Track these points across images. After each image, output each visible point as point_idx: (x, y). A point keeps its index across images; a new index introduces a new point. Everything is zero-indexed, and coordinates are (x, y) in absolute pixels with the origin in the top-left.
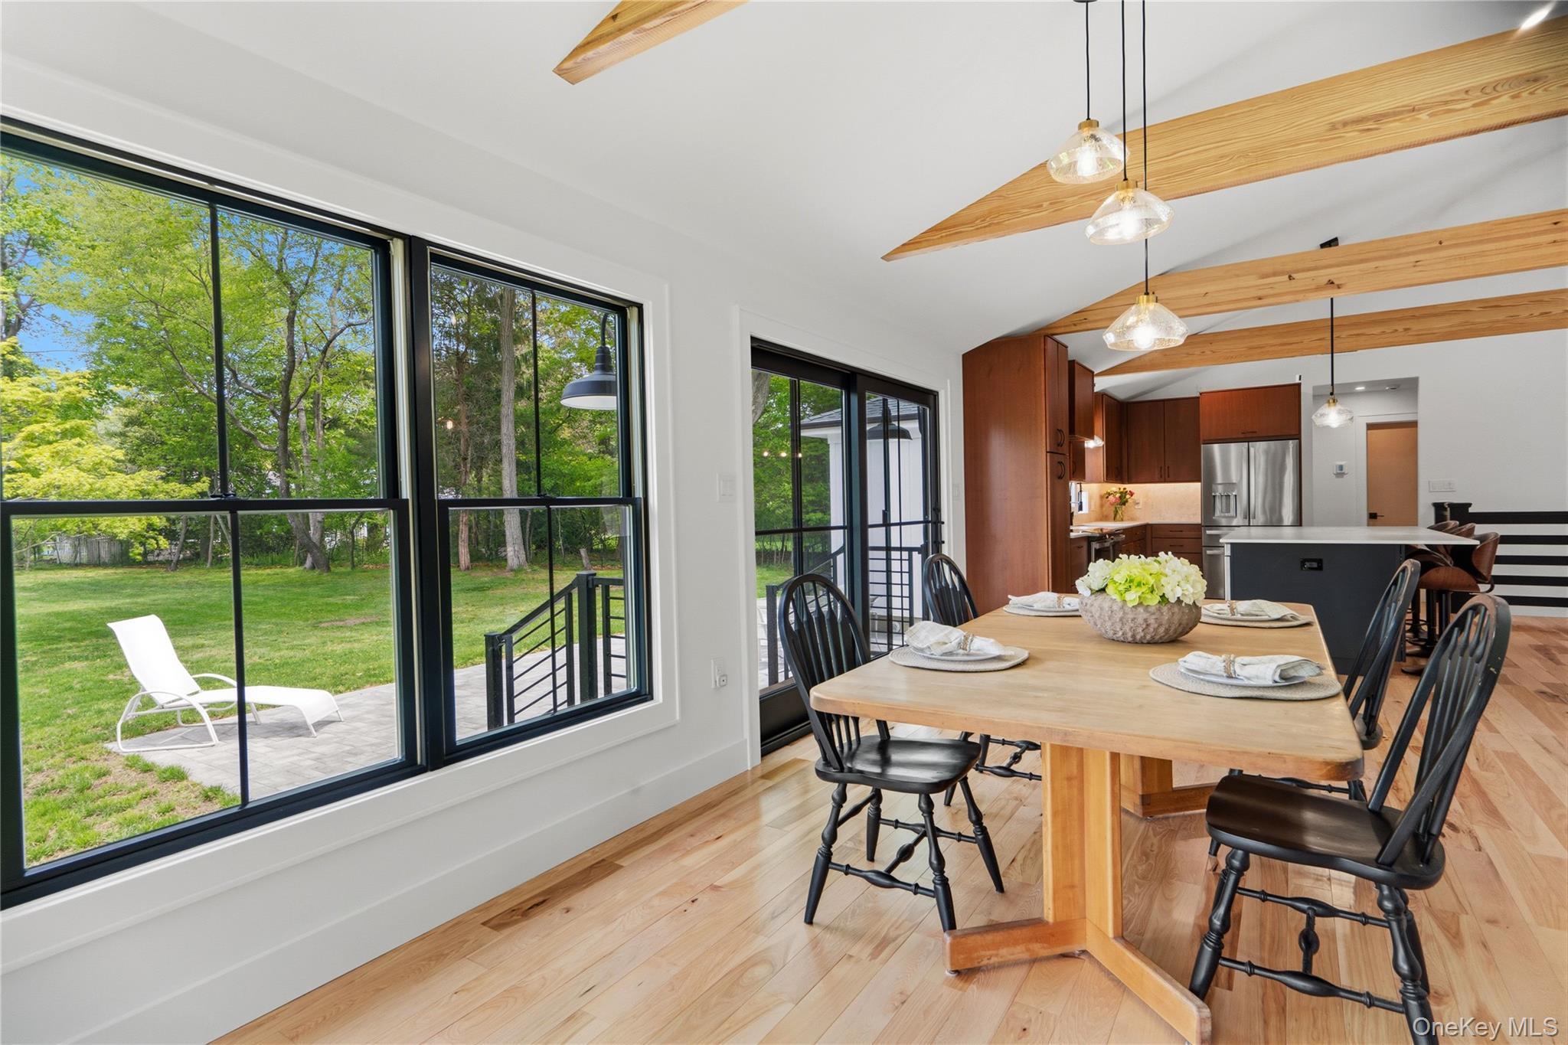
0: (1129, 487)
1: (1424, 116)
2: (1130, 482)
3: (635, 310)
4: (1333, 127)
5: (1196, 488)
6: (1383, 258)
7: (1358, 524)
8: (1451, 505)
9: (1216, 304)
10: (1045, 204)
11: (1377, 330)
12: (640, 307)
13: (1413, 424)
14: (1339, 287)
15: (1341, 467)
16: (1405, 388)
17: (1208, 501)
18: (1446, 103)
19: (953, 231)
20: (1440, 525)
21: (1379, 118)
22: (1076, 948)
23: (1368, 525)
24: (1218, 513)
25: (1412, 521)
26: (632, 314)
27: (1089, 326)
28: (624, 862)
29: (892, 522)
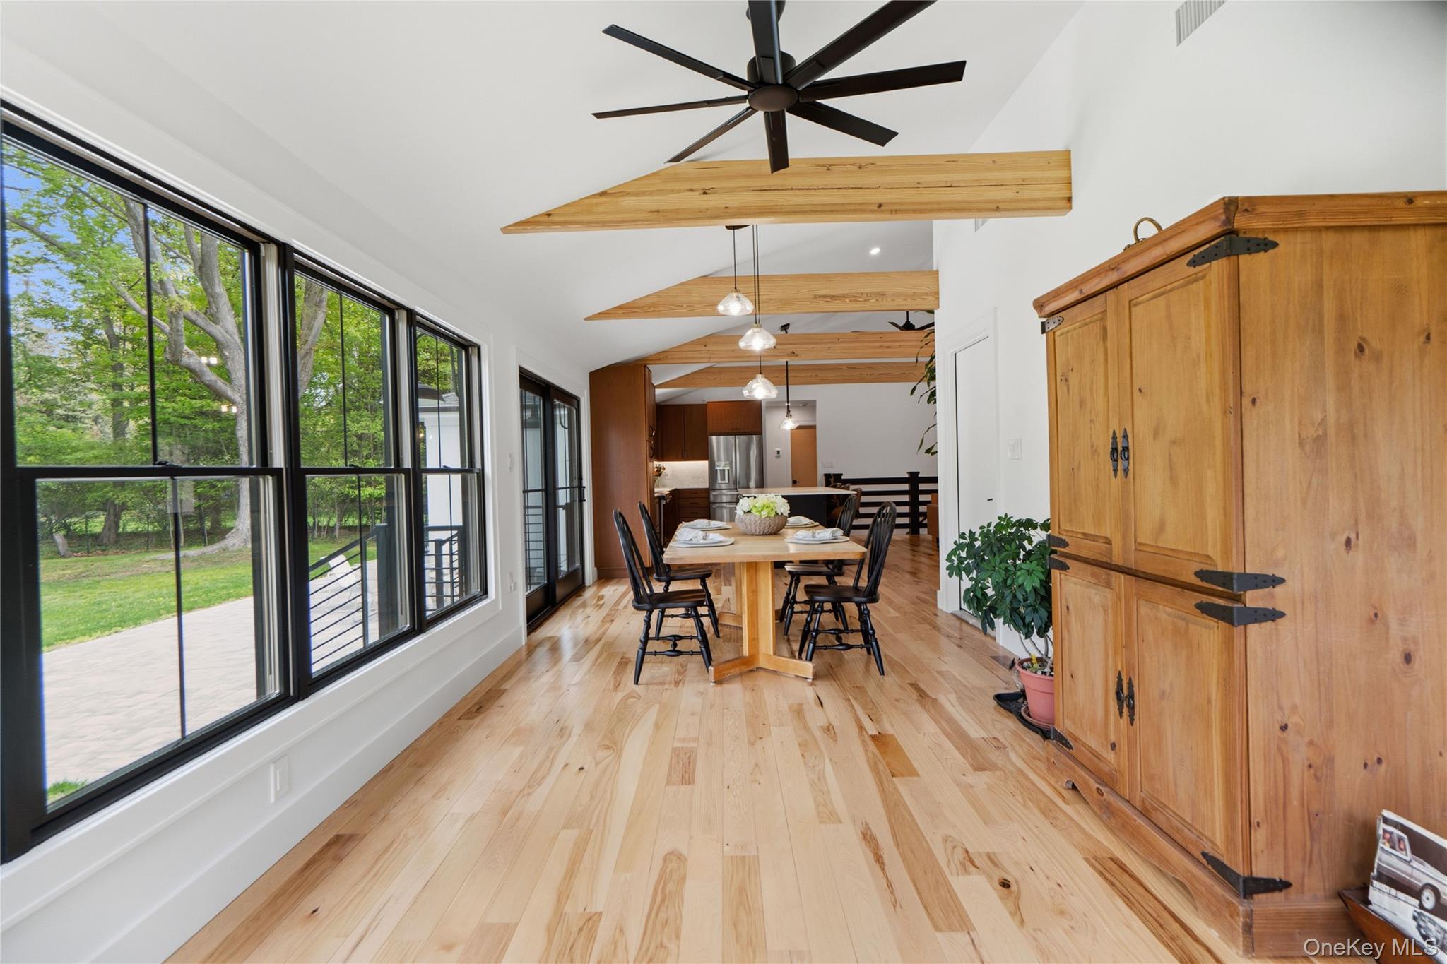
0: (663, 464)
1: (847, 300)
2: (663, 460)
3: (476, 350)
4: (815, 297)
5: (705, 464)
6: (816, 343)
7: (788, 487)
8: (834, 475)
9: (739, 357)
10: (685, 306)
11: (803, 375)
12: (479, 348)
13: (814, 427)
14: (797, 355)
15: (778, 452)
16: (809, 406)
17: (713, 472)
18: (855, 297)
19: (630, 310)
20: (828, 484)
21: (832, 297)
22: (753, 667)
23: (793, 486)
24: (719, 481)
25: (814, 484)
26: (473, 352)
27: (671, 361)
28: (506, 686)
29: (560, 486)
